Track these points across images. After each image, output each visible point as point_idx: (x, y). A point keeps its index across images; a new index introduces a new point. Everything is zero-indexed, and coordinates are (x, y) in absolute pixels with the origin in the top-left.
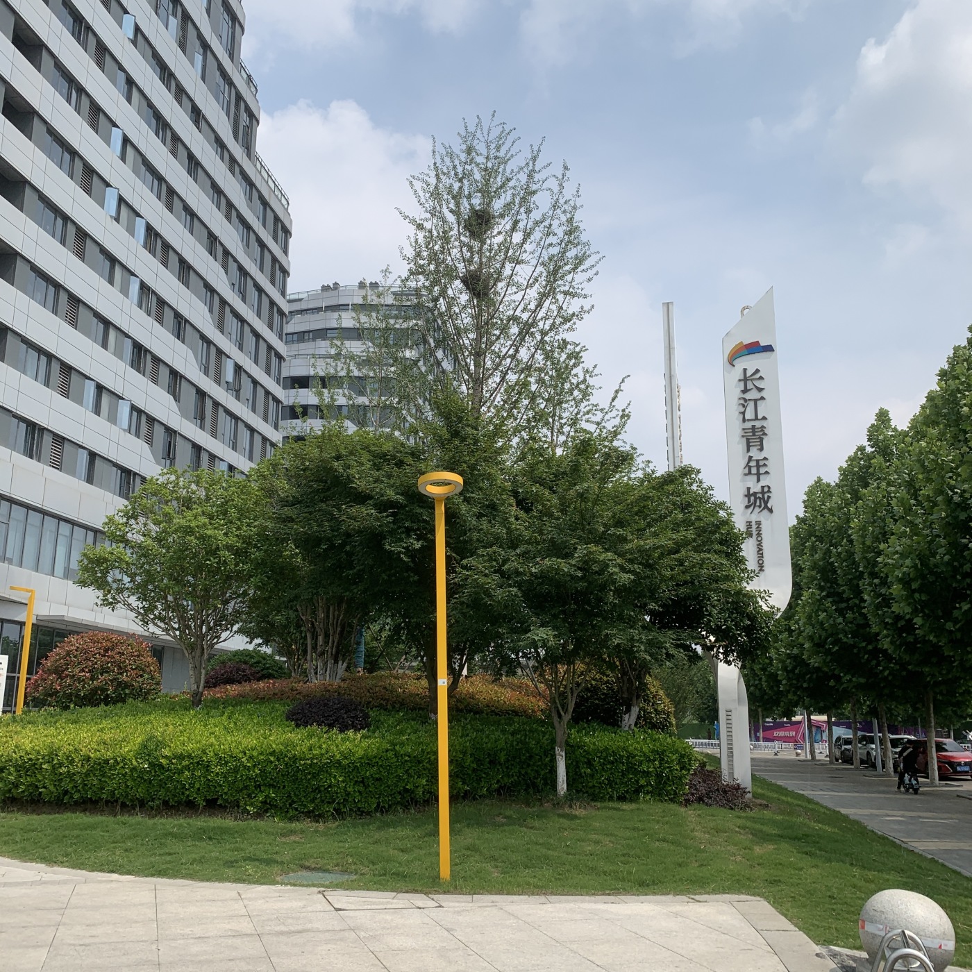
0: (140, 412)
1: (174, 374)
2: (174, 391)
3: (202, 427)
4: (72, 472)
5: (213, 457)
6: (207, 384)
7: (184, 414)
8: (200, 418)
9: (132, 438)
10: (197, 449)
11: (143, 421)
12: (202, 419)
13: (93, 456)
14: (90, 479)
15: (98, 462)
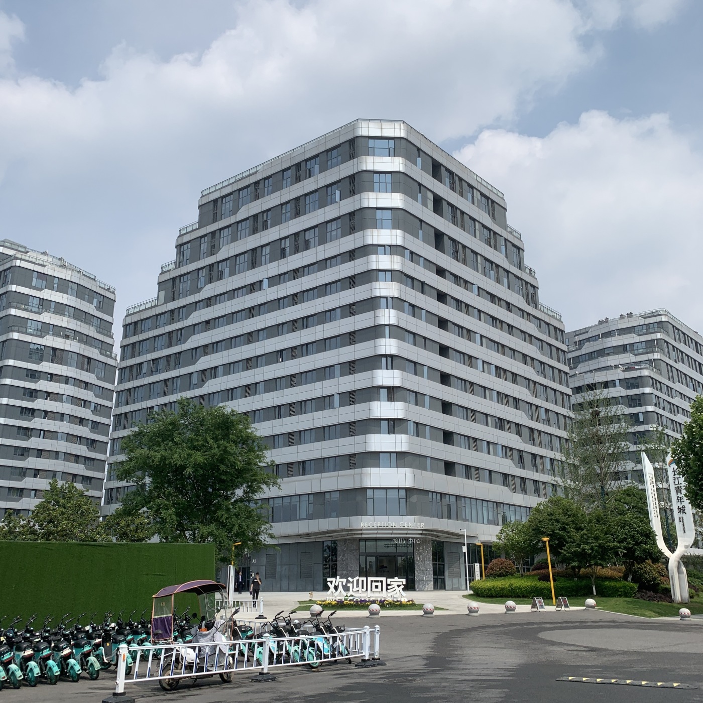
0: (506, 447)
1: (518, 425)
2: (519, 433)
3: (534, 445)
4: (484, 481)
5: (542, 457)
6: (533, 424)
7: (525, 442)
8: (532, 440)
9: (505, 460)
10: (534, 455)
11: (508, 450)
12: (534, 440)
13: (490, 471)
14: (491, 482)
15: (493, 474)
